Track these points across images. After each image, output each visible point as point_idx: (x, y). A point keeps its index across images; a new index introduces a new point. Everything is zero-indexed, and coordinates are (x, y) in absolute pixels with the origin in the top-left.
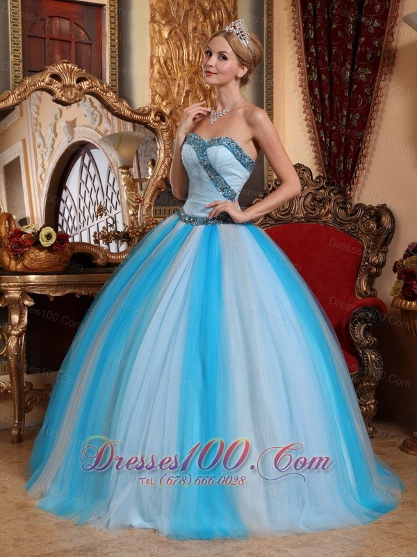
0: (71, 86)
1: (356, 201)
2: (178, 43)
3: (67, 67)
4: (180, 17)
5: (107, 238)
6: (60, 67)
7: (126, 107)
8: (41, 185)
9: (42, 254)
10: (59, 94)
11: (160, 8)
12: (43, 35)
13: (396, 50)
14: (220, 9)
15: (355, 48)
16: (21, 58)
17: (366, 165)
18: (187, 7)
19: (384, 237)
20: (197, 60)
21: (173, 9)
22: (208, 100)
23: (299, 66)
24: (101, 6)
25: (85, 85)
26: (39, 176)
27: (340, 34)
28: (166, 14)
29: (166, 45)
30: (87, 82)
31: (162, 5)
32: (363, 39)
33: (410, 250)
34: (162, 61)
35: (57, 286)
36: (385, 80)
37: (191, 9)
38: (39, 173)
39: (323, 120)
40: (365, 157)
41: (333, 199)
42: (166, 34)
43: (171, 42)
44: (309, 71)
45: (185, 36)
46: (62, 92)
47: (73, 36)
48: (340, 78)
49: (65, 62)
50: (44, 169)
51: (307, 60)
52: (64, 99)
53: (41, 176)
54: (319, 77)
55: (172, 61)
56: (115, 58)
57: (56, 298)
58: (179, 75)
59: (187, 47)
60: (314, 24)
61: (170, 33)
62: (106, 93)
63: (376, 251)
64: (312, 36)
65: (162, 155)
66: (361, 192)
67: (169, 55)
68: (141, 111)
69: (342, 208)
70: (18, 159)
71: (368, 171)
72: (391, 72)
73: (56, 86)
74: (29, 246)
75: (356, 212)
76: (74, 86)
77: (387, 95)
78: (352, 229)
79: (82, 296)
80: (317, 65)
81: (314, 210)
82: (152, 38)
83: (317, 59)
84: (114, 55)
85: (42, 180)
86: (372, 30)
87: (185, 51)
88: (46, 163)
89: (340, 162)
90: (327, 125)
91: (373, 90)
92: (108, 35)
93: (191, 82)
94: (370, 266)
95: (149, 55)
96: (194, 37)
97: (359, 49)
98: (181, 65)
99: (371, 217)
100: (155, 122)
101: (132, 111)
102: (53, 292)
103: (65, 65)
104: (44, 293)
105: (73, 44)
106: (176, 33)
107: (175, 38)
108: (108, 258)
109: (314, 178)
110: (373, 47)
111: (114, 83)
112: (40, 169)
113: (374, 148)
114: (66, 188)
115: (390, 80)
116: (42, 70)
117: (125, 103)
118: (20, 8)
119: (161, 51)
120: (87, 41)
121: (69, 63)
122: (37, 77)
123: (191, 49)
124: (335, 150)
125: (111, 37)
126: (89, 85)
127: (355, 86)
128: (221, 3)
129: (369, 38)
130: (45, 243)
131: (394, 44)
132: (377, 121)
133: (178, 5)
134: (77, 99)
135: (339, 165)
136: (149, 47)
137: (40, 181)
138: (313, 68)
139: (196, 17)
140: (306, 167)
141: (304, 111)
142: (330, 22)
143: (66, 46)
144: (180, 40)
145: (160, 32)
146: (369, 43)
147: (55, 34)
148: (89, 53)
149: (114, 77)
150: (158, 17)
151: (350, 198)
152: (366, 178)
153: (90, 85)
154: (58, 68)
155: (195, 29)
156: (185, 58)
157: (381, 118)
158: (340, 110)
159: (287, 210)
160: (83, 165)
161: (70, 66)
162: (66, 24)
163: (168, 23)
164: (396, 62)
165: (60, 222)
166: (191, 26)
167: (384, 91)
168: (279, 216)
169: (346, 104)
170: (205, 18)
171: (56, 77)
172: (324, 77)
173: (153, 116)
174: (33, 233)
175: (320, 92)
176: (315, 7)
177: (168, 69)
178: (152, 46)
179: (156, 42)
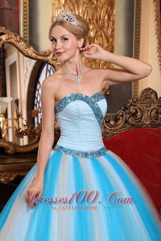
2: (72, 7)
8: (26, 80)
20: (85, 17)
23: (156, 20)
25: (4, 38)
26: (25, 74)
30: (6, 36)
38: (25, 72)
42: (63, 1)
43: (67, 7)
45: (77, 2)
50: (27, 70)
53: (26, 74)
56: (27, 19)
59: (78, 9)
61: (66, 1)
62: (19, 42)
68: (43, 53)
70: (15, 63)
81: (157, 120)
82: (54, 5)
84: (26, 17)
88: (28, 66)
92: (22, 3)
95: (51, 16)
96: (83, 3)
100: (53, 60)
101: (36, 54)
107: (70, 4)
108: (16, 151)
109: (158, 97)
111: (25, 35)
112: (25, 70)
114: (39, 83)
117: (32, 48)
123: (81, 11)
125: (23, 5)
126: (6, 37)
136: (51, 11)
137: (25, 77)
140: (153, 91)
141: (158, 50)
148: (10, 15)
149: (25, 32)
153: (8, 38)
159: (139, 119)
160: (47, 70)
165: (36, 103)
168: (134, 122)
173: (51, 56)
178: (53, 10)
179: (56, 7)
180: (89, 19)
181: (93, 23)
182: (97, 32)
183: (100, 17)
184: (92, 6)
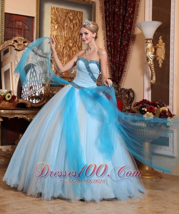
0: (21, 44)
1: (122, 87)
2: (61, 30)
3: (20, 38)
4: (61, 22)
5: (32, 98)
6: (17, 38)
7: (41, 52)
8: (16, 79)
9: (7, 103)
10: (16, 47)
11: (55, 18)
12: (12, 27)
13: (136, 35)
14: (76, 19)
15: (122, 34)
16: (4, 34)
17: (125, 75)
18: (64, 18)
19: (130, 100)
20: (68, 36)
21: (59, 19)
22: (71, 50)
23: (104, 39)
24: (33, 17)
25: (26, 44)
26: (16, 75)
27: (117, 29)
28: (56, 21)
29: (56, 31)
31: (55, 17)
32: (125, 31)
33: (135, 105)
34: (55, 37)
35: (11, 114)
36: (132, 45)
37: (66, 19)
39: (111, 58)
40: (125, 72)
41: (114, 86)
42: (56, 27)
43: (58, 30)
44: (107, 41)
45: (63, 28)
46: (18, 46)
47: (23, 27)
48: (117, 44)
49: (19, 36)
51: (107, 37)
52: (18, 49)
54: (110, 43)
55: (58, 37)
57: (11, 118)
58: (61, 41)
59: (64, 32)
60: (109, 25)
61: (58, 27)
63: (128, 105)
64: (108, 29)
65: (53, 69)
66: (124, 84)
67: (57, 34)
68: (46, 53)
69: (117, 90)
70: (9, 69)
71: (126, 77)
72: (134, 42)
73: (16, 44)
74: (2, 100)
75: (122, 91)
76: (22, 45)
77: (132, 51)
78: (120, 97)
79: (20, 118)
80: (109, 39)
82: (51, 28)
83: (110, 37)
84: (37, 34)
85: (17, 77)
86: (127, 28)
87: (63, 33)
89: (116, 73)
90: (113, 60)
91: (128, 48)
92: (35, 27)
93: (65, 44)
94: (125, 110)
95: (50, 34)
96: (67, 28)
97: (123, 34)
98: (61, 38)
99: (127, 93)
101: (43, 54)
102: (10, 116)
103: (19, 37)
104: (7, 117)
105: (23, 30)
106: (60, 27)
107: (60, 29)
108: (32, 105)
110: (128, 34)
113: (128, 69)
115: (134, 45)
116: (11, 39)
117: (40, 51)
118: (4, 18)
119: (55, 33)
120: (28, 29)
121: (20, 36)
122: (9, 41)
123: (65, 33)
124: (115, 69)
127: (122, 47)
128: (77, 17)
129: (127, 31)
130: (8, 99)
131: (135, 33)
132: (129, 59)
133: (61, 18)
134: (23, 49)
135: (116, 74)
136: (50, 32)
138: (108, 40)
139: (67, 22)
142: (114, 24)
143: (20, 30)
144: (61, 29)
145: (54, 26)
146: (126, 32)
147: (16, 26)
148: (29, 33)
150: (53, 21)
151: (120, 86)
152: (125, 79)
153: (28, 44)
154: (16, 38)
155: (67, 26)
156: (63, 35)
157: (131, 58)
158: (117, 55)
160: (31, 72)
161: (21, 37)
162: (21, 23)
163: (57, 24)
164: (136, 39)
166: (66, 24)
167: (132, 49)
169: (119, 53)
170: (71, 22)
171: (16, 41)
172: (112, 44)
174: (4, 95)
175: (111, 49)
176: (109, 19)
177: (57, 39)
178: (51, 31)
179: (53, 30)
180: (70, 37)
181: (72, 39)
182: (73, 44)
183: (75, 36)
184: (71, 30)
